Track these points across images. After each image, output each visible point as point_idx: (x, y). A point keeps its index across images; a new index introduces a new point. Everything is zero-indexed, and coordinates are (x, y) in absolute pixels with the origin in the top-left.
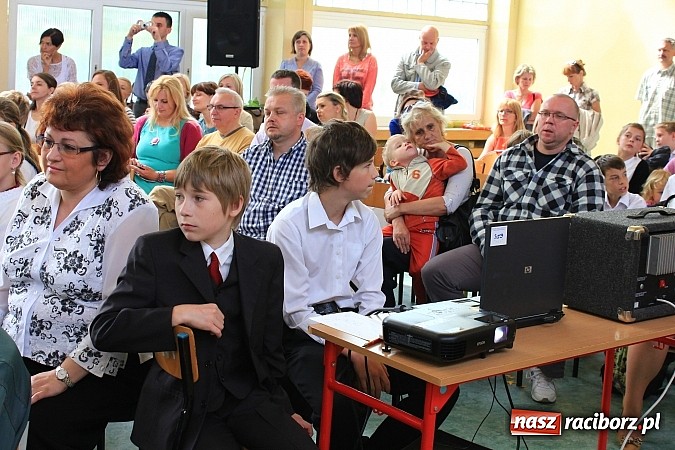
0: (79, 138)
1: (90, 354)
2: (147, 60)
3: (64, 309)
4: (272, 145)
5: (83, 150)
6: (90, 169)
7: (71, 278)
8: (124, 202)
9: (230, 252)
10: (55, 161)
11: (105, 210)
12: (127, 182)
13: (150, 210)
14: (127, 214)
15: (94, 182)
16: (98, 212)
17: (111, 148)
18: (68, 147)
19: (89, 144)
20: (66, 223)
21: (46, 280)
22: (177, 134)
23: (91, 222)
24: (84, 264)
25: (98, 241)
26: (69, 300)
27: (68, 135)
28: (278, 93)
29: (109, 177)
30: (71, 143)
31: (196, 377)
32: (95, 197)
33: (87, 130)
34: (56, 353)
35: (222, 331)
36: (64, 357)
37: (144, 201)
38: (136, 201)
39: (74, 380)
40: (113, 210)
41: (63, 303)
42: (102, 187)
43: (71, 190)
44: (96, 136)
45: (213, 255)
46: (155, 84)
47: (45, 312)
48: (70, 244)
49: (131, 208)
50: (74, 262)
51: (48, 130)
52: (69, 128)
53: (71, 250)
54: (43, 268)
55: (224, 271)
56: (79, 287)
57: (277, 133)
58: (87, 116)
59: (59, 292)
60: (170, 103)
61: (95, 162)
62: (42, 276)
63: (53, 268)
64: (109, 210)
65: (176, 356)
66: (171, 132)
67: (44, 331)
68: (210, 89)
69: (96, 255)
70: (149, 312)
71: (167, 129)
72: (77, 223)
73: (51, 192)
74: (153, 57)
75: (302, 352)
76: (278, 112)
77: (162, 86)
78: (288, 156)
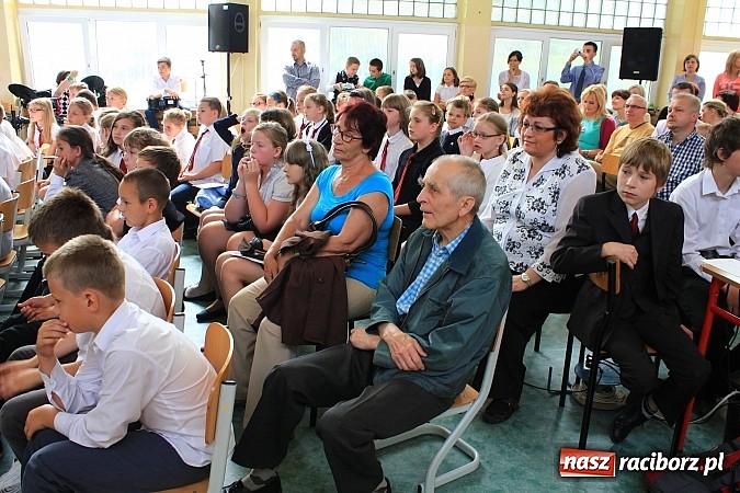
0: (546, 122)
1: (544, 267)
2: (578, 75)
3: (529, 236)
4: (672, 135)
5: (549, 129)
6: (552, 142)
7: (535, 215)
8: (574, 168)
9: (646, 212)
10: (529, 137)
11: (561, 172)
12: (576, 154)
13: (591, 174)
14: (575, 175)
15: (554, 153)
16: (557, 174)
17: (567, 129)
18: (538, 128)
19: (552, 126)
20: (535, 179)
21: (519, 216)
22: (599, 125)
23: (551, 180)
24: (545, 207)
25: (555, 193)
26: (534, 229)
27: (538, 119)
28: (678, 98)
29: (565, 149)
30: (541, 125)
31: (618, 291)
32: (554, 163)
33: (551, 116)
34: (522, 264)
35: (635, 266)
36: (527, 267)
37: (588, 168)
38: (582, 167)
39: (533, 283)
40: (566, 172)
41: (529, 232)
42: (559, 156)
43: (539, 156)
44: (557, 120)
45: (635, 215)
46: (586, 91)
47: (517, 236)
48: (537, 193)
49: (579, 172)
50: (539, 205)
51: (526, 117)
52: (539, 115)
53: (537, 197)
54: (518, 208)
55: (641, 225)
56: (541, 221)
57: (675, 124)
58: (552, 107)
59: (527, 224)
60: (595, 104)
61: (555, 138)
62: (517, 213)
63: (524, 208)
64: (563, 172)
65: (605, 276)
66: (595, 124)
67: (515, 249)
68: (625, 95)
69: (553, 201)
70: (585, 249)
71: (592, 122)
72: (542, 180)
73: (526, 158)
74: (583, 73)
75: (688, 283)
76: (677, 110)
77: (591, 92)
78: (684, 144)
